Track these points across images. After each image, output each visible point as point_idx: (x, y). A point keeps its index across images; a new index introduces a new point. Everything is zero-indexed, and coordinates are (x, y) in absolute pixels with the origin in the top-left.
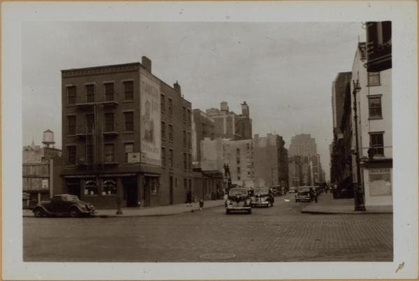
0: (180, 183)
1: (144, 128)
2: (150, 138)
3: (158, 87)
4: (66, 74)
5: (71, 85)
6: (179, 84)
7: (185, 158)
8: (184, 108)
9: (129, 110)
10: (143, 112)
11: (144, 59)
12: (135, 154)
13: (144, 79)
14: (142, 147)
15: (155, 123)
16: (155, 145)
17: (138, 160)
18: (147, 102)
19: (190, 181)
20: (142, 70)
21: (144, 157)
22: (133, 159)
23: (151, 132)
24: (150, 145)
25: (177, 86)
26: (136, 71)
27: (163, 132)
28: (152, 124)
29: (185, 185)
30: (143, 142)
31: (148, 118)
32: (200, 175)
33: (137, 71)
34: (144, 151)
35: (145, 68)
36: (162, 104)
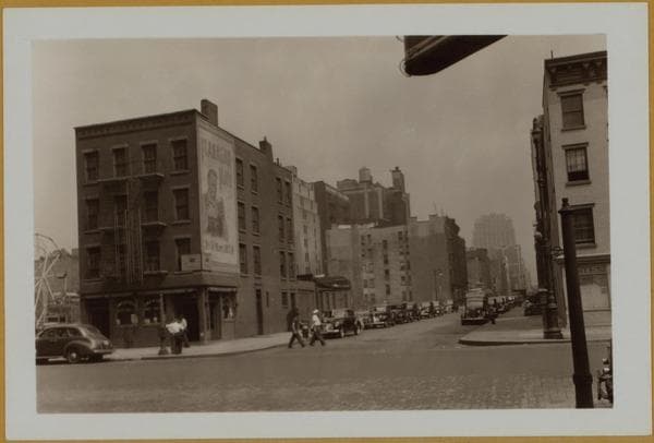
0: (276, 300)
1: (206, 213)
2: (218, 228)
3: (230, 148)
4: (84, 134)
5: (91, 150)
6: (268, 141)
7: (283, 260)
8: (279, 179)
9: (182, 187)
10: (204, 188)
11: (205, 103)
12: (193, 256)
13: (205, 135)
14: (204, 244)
15: (225, 205)
16: (227, 240)
17: (196, 265)
18: (211, 172)
19: (293, 295)
20: (199, 121)
21: (207, 260)
22: (190, 264)
23: (220, 219)
24: (220, 241)
25: (265, 145)
26: (190, 123)
27: (241, 218)
28: (220, 206)
29: (285, 302)
30: (206, 238)
31: (214, 198)
32: (310, 285)
33: (192, 123)
34: (206, 250)
35: (206, 119)
36: (238, 174)
